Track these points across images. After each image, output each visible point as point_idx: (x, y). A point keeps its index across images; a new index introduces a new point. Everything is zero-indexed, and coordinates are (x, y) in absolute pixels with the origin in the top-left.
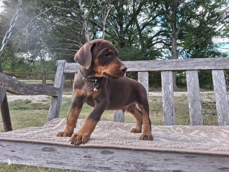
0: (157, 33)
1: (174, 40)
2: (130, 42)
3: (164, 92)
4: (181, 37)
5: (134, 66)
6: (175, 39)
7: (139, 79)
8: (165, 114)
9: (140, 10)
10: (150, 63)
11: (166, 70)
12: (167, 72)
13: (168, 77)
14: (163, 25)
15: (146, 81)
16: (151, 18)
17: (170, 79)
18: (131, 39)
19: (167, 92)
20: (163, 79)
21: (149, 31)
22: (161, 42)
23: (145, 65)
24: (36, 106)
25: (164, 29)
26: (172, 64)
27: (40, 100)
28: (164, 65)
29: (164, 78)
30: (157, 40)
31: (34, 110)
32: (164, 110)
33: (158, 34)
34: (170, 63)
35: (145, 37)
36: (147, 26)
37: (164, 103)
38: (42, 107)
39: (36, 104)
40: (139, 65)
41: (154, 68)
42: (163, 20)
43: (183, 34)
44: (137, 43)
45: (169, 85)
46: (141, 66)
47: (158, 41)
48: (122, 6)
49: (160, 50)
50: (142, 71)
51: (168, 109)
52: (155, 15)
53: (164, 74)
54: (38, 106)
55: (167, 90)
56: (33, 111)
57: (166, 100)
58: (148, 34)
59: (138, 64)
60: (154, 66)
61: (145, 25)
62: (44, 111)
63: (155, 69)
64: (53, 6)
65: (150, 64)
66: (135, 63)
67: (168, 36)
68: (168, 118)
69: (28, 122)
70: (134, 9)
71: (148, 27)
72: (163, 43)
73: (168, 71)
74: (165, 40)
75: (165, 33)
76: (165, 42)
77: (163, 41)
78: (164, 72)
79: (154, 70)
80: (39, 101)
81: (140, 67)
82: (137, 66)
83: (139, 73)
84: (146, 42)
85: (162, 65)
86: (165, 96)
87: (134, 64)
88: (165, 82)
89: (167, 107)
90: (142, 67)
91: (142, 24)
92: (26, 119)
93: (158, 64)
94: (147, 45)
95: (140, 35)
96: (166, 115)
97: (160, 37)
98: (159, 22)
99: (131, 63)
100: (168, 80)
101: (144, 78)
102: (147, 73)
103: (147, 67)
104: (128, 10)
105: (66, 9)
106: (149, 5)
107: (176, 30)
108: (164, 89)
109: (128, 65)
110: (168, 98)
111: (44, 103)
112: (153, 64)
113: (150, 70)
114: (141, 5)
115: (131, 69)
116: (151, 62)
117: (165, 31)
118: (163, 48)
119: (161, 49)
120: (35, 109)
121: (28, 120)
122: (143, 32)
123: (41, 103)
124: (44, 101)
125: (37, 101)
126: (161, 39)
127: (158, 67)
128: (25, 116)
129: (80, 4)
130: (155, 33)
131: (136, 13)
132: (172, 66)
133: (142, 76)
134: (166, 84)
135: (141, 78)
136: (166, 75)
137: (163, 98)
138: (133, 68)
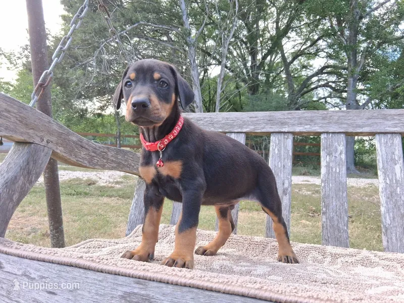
0: (319, 70)
1: (352, 82)
2: (269, 84)
3: (385, 179)
4: (364, 77)
5: (312, 121)
6: (354, 81)
7: (324, 150)
8: (386, 231)
9: (288, 28)
10: (348, 115)
11: (388, 131)
12: (389, 136)
13: (391, 146)
14: (329, 56)
15: (341, 154)
16: (309, 43)
17: (397, 152)
18: (270, 80)
19: (391, 180)
20: (379, 150)
21: (304, 67)
22: (326, 85)
23: (338, 119)
24: (104, 191)
25: (332, 62)
26: (399, 120)
27: (111, 180)
28: (381, 121)
29: (383, 148)
30: (319, 82)
31: (100, 198)
32: (384, 220)
33: (321, 71)
34: (395, 117)
35: (295, 77)
36: (300, 57)
37: (385, 205)
38: (114, 193)
39: (104, 187)
40: (324, 119)
41: (360, 127)
42: (330, 46)
43: (367, 72)
44: (281, 87)
45: (396, 164)
46: (327, 121)
47: (320, 84)
48: (256, 21)
49: (323, 100)
50: (330, 133)
51: (394, 218)
52: (316, 37)
53: (383, 141)
54: (107, 191)
55: (391, 177)
56: (99, 200)
57: (388, 198)
58: (301, 71)
59: (321, 118)
60: (359, 122)
61: (296, 56)
62: (117, 201)
64: (139, 22)
65: (350, 118)
66: (313, 115)
67: (339, 75)
68: (394, 238)
69: (89, 218)
70: (277, 28)
71: (302, 59)
72: (331, 87)
73: (392, 133)
74: (333, 82)
75: (335, 71)
76: (333, 85)
77: (330, 84)
78: (382, 135)
79: (359, 131)
80: (110, 182)
81: (325, 124)
82: (318, 121)
83: (322, 136)
84: (298, 86)
85: (377, 121)
86: (386, 189)
87: (311, 117)
88: (385, 157)
89: (391, 214)
90: (330, 123)
91: (292, 53)
92: (86, 213)
93: (369, 119)
94: (300, 91)
95: (288, 73)
96: (389, 231)
97: (324, 76)
98: (322, 50)
99: (306, 115)
100: (393, 153)
101: (336, 147)
102: (343, 136)
103: (342, 124)
104: (266, 29)
105: (160, 26)
106: (306, 20)
107: (356, 63)
108: (385, 173)
109: (300, 118)
110: (394, 194)
111: (118, 186)
113: (350, 130)
114: (291, 20)
115: (306, 127)
117: (334, 67)
118: (330, 96)
119: (325, 98)
120: (102, 196)
121: (90, 214)
122: (292, 67)
123: (113, 185)
124: (117, 183)
125: (106, 182)
126: (326, 80)
127: (369, 125)
128: (85, 207)
129: (184, 17)
130: (315, 70)
131: (282, 34)
132: (402, 124)
133: (331, 144)
134: (387, 161)
135: (328, 146)
136: (387, 142)
137: (382, 192)
138: (309, 125)
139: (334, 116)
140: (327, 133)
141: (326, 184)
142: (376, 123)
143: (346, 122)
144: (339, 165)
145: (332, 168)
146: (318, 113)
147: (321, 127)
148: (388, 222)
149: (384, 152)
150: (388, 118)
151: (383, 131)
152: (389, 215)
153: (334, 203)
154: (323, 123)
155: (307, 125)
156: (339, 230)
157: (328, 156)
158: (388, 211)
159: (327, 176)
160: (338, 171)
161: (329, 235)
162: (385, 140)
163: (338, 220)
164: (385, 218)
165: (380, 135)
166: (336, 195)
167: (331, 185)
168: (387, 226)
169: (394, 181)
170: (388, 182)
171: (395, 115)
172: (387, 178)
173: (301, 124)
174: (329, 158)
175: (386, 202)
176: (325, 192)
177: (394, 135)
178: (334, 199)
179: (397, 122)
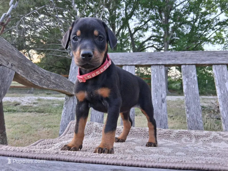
3: (220, 91)
5: (176, 57)
8: (224, 121)
12: (220, 66)
15: (194, 77)
19: (224, 91)
20: (216, 75)
23: (191, 57)
26: (225, 57)
28: (216, 57)
34: (223, 55)
37: (222, 106)
40: (183, 56)
41: (203, 60)
45: (226, 82)
50: (187, 64)
53: (217, 69)
55: (224, 90)
57: (223, 102)
59: (181, 56)
60: (203, 58)
63: (205, 61)
65: (197, 56)
78: (216, 65)
79: (204, 63)
82: (179, 58)
86: (222, 96)
87: (175, 55)
88: (219, 78)
89: (226, 111)
93: (208, 56)
100: (223, 76)
102: (194, 66)
103: (193, 59)
108: (220, 88)
110: (226, 99)
112: (201, 56)
113: (199, 63)
115: (172, 61)
116: (198, 53)
125: (27, 103)
132: (227, 59)
133: (188, 71)
134: (220, 80)
135: (186, 72)
136: (219, 69)
137: (220, 99)
138: (174, 60)
139: (189, 54)
140: (185, 64)
141: (187, 95)
142: (213, 58)
143: (195, 58)
144: (194, 83)
145: (190, 86)
146: (179, 53)
147: (181, 61)
148: (225, 116)
149: (218, 76)
150: (219, 55)
151: (217, 63)
152: (225, 112)
153: (193, 107)
154: (182, 59)
155: (173, 60)
156: (197, 122)
157: (187, 78)
158: (224, 109)
159: (187, 90)
160: (193, 87)
161: (192, 126)
162: (218, 68)
163: (196, 117)
164: (223, 114)
165: (215, 65)
166: (194, 102)
167: (190, 96)
168: (225, 118)
169: (226, 92)
170: (222, 92)
171: (223, 54)
172: (222, 91)
173: (169, 59)
174: (188, 80)
175: (223, 104)
176: (187, 100)
177: (223, 65)
178: (193, 104)
179: (224, 58)
